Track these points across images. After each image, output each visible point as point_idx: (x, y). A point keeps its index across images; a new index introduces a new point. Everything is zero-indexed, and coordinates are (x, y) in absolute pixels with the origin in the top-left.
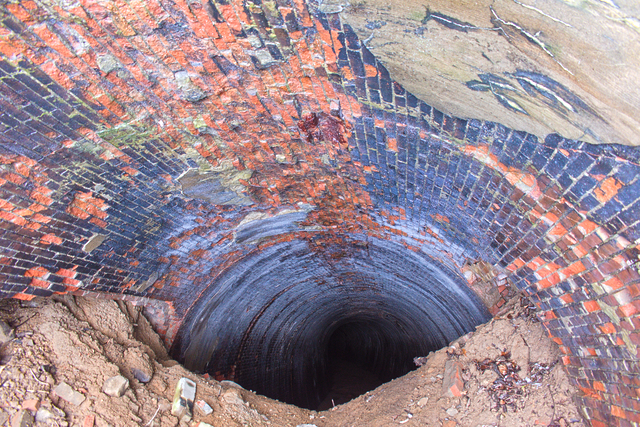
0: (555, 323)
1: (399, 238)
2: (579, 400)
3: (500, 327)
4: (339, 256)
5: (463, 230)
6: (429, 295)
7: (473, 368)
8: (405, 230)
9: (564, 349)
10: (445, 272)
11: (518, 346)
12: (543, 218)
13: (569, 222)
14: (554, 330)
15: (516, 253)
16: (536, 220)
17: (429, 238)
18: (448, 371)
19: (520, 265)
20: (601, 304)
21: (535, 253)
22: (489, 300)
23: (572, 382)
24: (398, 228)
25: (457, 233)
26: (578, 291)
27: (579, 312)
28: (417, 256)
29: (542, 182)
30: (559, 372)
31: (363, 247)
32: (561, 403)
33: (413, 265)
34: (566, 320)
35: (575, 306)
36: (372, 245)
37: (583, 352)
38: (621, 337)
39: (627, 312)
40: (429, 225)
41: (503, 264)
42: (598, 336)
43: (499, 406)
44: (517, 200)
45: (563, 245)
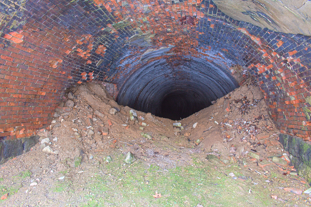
0: (263, 85)
1: (205, 57)
2: (268, 110)
3: (244, 88)
4: (177, 65)
5: (233, 54)
6: (213, 80)
7: (234, 102)
8: (208, 54)
9: (265, 94)
10: (222, 70)
11: (250, 94)
12: (261, 51)
13: (269, 52)
14: (263, 87)
15: (251, 62)
16: (259, 51)
17: (218, 57)
18: (225, 104)
19: (252, 66)
20: (277, 77)
21: (258, 62)
22: (239, 80)
23: (267, 104)
24: (206, 53)
25: (230, 55)
26: (271, 74)
27: (270, 80)
28: (211, 64)
29: (262, 40)
30: (263, 102)
31: (188, 61)
32: (263, 111)
33: (209, 67)
34: (266, 83)
35: (269, 79)
36: (192, 60)
37: (271, 93)
38: (281, 86)
39: (284, 79)
40: (220, 52)
41: (247, 66)
42: (276, 87)
43: (242, 113)
44: (254, 45)
45: (267, 59)
